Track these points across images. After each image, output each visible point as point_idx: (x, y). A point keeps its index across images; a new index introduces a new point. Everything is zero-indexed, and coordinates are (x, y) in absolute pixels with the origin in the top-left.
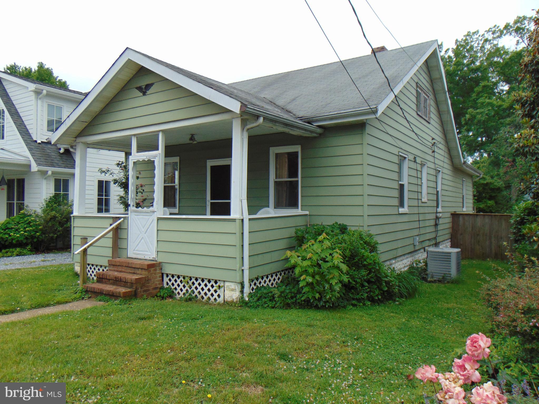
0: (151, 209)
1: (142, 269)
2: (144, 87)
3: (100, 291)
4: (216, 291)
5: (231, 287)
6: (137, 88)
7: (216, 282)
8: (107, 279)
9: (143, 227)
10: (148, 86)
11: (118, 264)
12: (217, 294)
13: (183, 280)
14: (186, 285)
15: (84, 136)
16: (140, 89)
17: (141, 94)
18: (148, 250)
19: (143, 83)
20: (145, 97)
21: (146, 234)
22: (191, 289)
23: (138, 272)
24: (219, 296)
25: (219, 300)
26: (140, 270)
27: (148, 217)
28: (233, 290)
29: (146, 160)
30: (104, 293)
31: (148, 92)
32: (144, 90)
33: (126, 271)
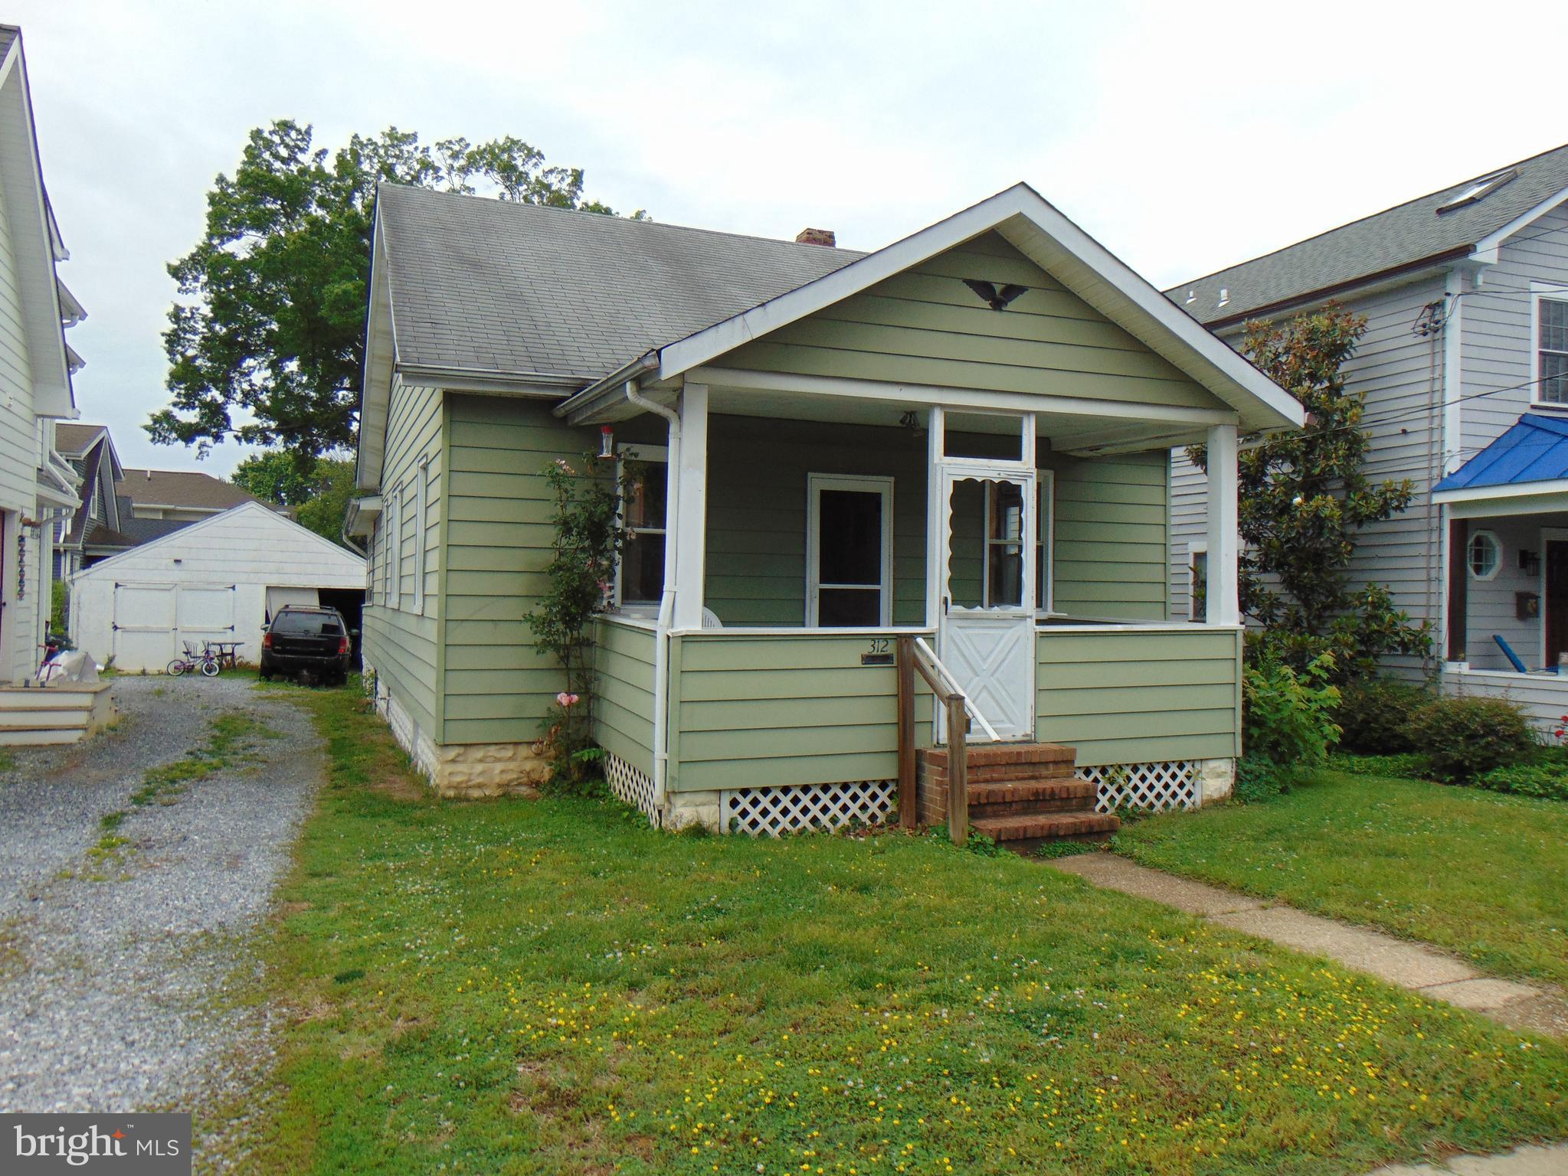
0: (1013, 610)
1: (1055, 763)
2: (998, 289)
3: (1045, 832)
4: (1181, 785)
5: (1219, 770)
6: (971, 283)
7: (1181, 766)
8: (1005, 803)
9: (984, 660)
10: (1012, 291)
11: (983, 762)
12: (1185, 790)
13: (1099, 776)
14: (1108, 787)
15: (731, 368)
16: (984, 289)
17: (986, 304)
18: (1003, 717)
19: (999, 276)
20: (997, 314)
21: (997, 675)
22: (1124, 793)
23: (1044, 772)
24: (1189, 794)
25: (1188, 802)
26: (1051, 766)
27: (1000, 632)
28: (1219, 776)
29: (997, 481)
30: (1062, 833)
31: (1011, 306)
32: (998, 298)
33: (1006, 777)
